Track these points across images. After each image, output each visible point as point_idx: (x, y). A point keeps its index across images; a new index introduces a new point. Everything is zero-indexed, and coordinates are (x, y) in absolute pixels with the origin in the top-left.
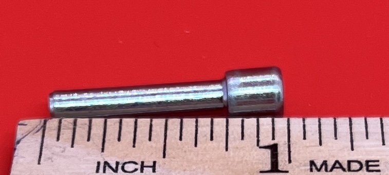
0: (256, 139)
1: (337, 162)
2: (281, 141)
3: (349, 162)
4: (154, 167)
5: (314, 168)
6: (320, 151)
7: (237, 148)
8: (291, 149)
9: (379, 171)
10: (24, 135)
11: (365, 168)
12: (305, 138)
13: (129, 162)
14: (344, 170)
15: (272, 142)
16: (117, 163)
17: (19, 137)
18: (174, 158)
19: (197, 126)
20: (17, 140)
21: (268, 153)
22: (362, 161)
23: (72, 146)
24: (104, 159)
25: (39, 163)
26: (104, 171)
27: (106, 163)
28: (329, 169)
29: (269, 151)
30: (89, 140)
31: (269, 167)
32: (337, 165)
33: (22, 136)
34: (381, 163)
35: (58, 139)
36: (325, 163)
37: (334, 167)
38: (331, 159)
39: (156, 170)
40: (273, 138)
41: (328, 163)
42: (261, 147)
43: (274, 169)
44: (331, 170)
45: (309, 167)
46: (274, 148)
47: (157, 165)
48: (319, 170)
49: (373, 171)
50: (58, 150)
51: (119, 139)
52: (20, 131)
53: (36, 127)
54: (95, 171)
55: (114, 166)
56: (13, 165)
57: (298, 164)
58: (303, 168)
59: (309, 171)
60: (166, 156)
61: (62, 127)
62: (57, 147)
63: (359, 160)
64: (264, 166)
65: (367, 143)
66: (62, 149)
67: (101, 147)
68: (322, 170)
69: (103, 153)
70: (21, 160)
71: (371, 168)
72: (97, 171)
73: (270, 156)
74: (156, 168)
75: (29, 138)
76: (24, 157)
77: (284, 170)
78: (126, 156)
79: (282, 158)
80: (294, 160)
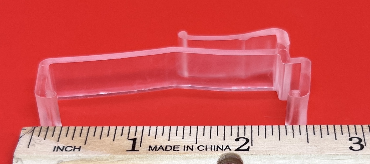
0: (128, 136)
1: (161, 146)
2: (138, 137)
3: (166, 146)
4: (79, 149)
5: (150, 149)
6: (154, 141)
7: (118, 140)
8: (142, 141)
9: (179, 150)
10: (24, 134)
11: (173, 149)
12: (149, 136)
13: (69, 146)
14: (164, 150)
15: (134, 137)
16: (64, 147)
17: (21, 135)
18: (89, 144)
19: (102, 130)
20: (20, 136)
22: (172, 146)
23: (45, 139)
24: (58, 145)
25: (28, 147)
27: (58, 147)
28: (157, 150)
29: (132, 141)
30: (52, 136)
31: (131, 149)
32: (161, 148)
33: (23, 135)
34: (180, 147)
35: (39, 136)
36: (156, 147)
37: (159, 149)
38: (159, 145)
39: (80, 150)
40: (135, 136)
41: (157, 147)
42: (129, 140)
43: (133, 150)
44: (158, 150)
45: (148, 149)
46: (134, 140)
47: (81, 148)
48: (152, 150)
49: (176, 150)
50: (38, 141)
51: (66, 136)
52: (22, 132)
53: (30, 130)
54: (53, 151)
55: (62, 149)
56: (17, 148)
57: (144, 147)
58: (146, 149)
59: (148, 150)
60: (86, 143)
61: (42, 130)
62: (38, 139)
63: (171, 145)
64: (129, 148)
65: (176, 137)
67: (58, 139)
68: (154, 150)
69: (58, 142)
70: (21, 146)
71: (175, 149)
72: (54, 151)
73: (132, 144)
74: (81, 149)
75: (26, 136)
76: (22, 144)
77: (137, 150)
78: (68, 144)
79: (138, 144)
80: (143, 145)
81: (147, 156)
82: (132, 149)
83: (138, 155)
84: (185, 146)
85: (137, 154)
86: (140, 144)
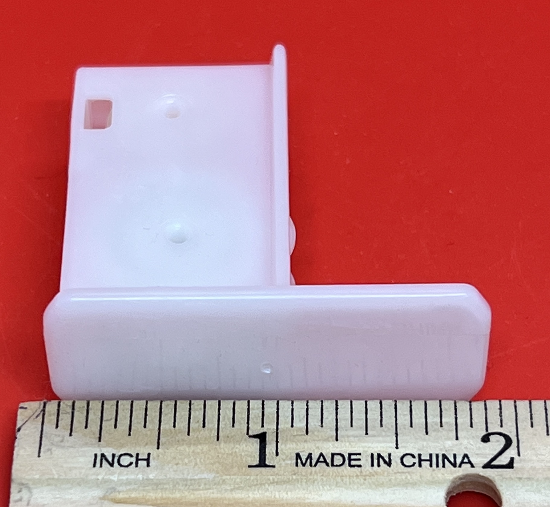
0: (246, 427)
1: (321, 455)
2: (270, 430)
3: (333, 455)
5: (299, 461)
6: (306, 441)
7: (228, 437)
8: (279, 439)
9: (360, 466)
11: (347, 462)
12: (292, 426)
13: (125, 454)
14: (328, 465)
15: (261, 431)
16: (114, 456)
17: (19, 424)
18: (167, 449)
21: (257, 443)
22: (345, 454)
23: (70, 435)
24: (101, 451)
25: (39, 456)
26: (101, 466)
27: (103, 455)
30: (86, 427)
31: (256, 462)
32: (322, 459)
33: (22, 423)
34: (363, 457)
35: (57, 426)
36: (310, 456)
37: (318, 461)
38: (316, 451)
39: (150, 465)
40: (263, 427)
41: (313, 456)
43: (261, 464)
44: (315, 465)
45: (295, 461)
46: (262, 438)
47: (151, 457)
48: (304, 465)
49: (354, 466)
50: (56, 439)
51: (115, 427)
55: (110, 459)
57: (284, 457)
58: (289, 462)
59: (295, 465)
60: (160, 447)
62: (56, 436)
63: (342, 453)
64: (253, 459)
65: (351, 432)
66: (61, 438)
67: (98, 436)
69: (99, 443)
70: (22, 451)
71: (353, 463)
72: (94, 466)
74: (150, 461)
75: (30, 426)
76: (25, 449)
77: (271, 464)
78: (123, 447)
79: (270, 449)
80: (281, 452)
81: (292, 479)
82: (260, 461)
83: (274, 477)
84: (372, 455)
85: (271, 475)
86: (275, 449)
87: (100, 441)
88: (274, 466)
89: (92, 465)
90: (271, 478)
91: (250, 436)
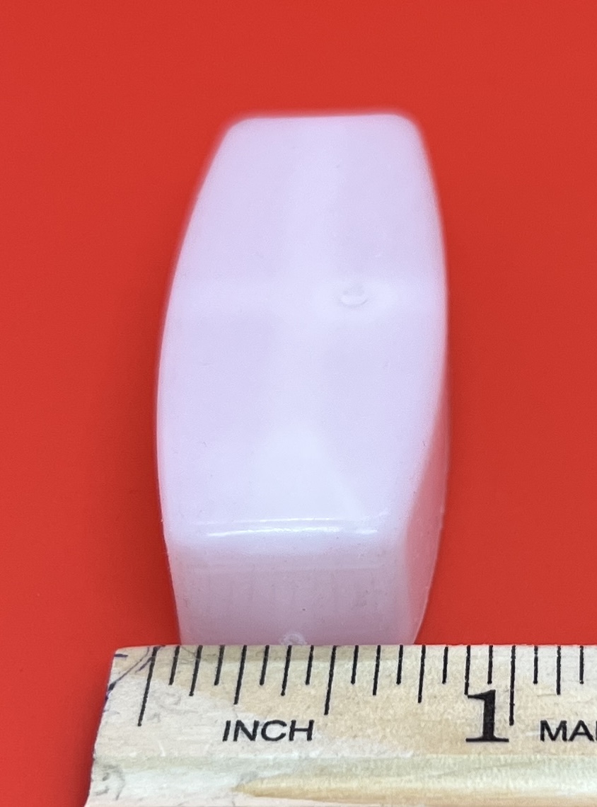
0: (464, 681)
1: (581, 724)
2: (500, 687)
4: (309, 731)
5: (546, 733)
6: (556, 704)
7: (435, 697)
8: (516, 701)
10: (121, 675)
12: (536, 682)
13: (274, 722)
14: (591, 738)
15: (488, 688)
16: (256, 724)
17: (112, 679)
18: (341, 715)
20: (111, 684)
21: (481, 707)
23: (191, 694)
24: (237, 717)
25: (139, 725)
26: (235, 739)
27: (239, 723)
28: (568, 737)
30: (216, 683)
31: (479, 733)
33: (118, 677)
35: (171, 681)
36: (563, 725)
37: (576, 733)
38: (572, 718)
39: (313, 737)
40: (490, 681)
41: (567, 725)
43: (488, 736)
44: (572, 739)
45: (539, 733)
47: (314, 728)
48: (553, 738)
50: (169, 701)
51: (262, 682)
52: (117, 668)
53: (141, 661)
55: (250, 730)
57: (523, 727)
58: (530, 734)
59: (539, 738)
60: (329, 711)
61: (179, 661)
62: (168, 694)
64: (473, 730)
66: (176, 699)
67: (234, 695)
68: (558, 739)
69: (235, 705)
70: (114, 718)
72: (225, 738)
73: (483, 712)
74: (313, 732)
75: (128, 680)
76: (118, 713)
77: (502, 737)
78: (270, 711)
79: (501, 715)
80: (518, 719)
81: (536, 758)
82: (484, 733)
83: (507, 756)
85: (502, 754)
86: (509, 715)
87: (236, 702)
88: (506, 740)
89: (222, 738)
90: (502, 757)
91: (470, 697)
